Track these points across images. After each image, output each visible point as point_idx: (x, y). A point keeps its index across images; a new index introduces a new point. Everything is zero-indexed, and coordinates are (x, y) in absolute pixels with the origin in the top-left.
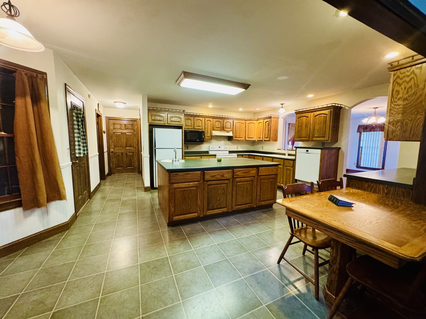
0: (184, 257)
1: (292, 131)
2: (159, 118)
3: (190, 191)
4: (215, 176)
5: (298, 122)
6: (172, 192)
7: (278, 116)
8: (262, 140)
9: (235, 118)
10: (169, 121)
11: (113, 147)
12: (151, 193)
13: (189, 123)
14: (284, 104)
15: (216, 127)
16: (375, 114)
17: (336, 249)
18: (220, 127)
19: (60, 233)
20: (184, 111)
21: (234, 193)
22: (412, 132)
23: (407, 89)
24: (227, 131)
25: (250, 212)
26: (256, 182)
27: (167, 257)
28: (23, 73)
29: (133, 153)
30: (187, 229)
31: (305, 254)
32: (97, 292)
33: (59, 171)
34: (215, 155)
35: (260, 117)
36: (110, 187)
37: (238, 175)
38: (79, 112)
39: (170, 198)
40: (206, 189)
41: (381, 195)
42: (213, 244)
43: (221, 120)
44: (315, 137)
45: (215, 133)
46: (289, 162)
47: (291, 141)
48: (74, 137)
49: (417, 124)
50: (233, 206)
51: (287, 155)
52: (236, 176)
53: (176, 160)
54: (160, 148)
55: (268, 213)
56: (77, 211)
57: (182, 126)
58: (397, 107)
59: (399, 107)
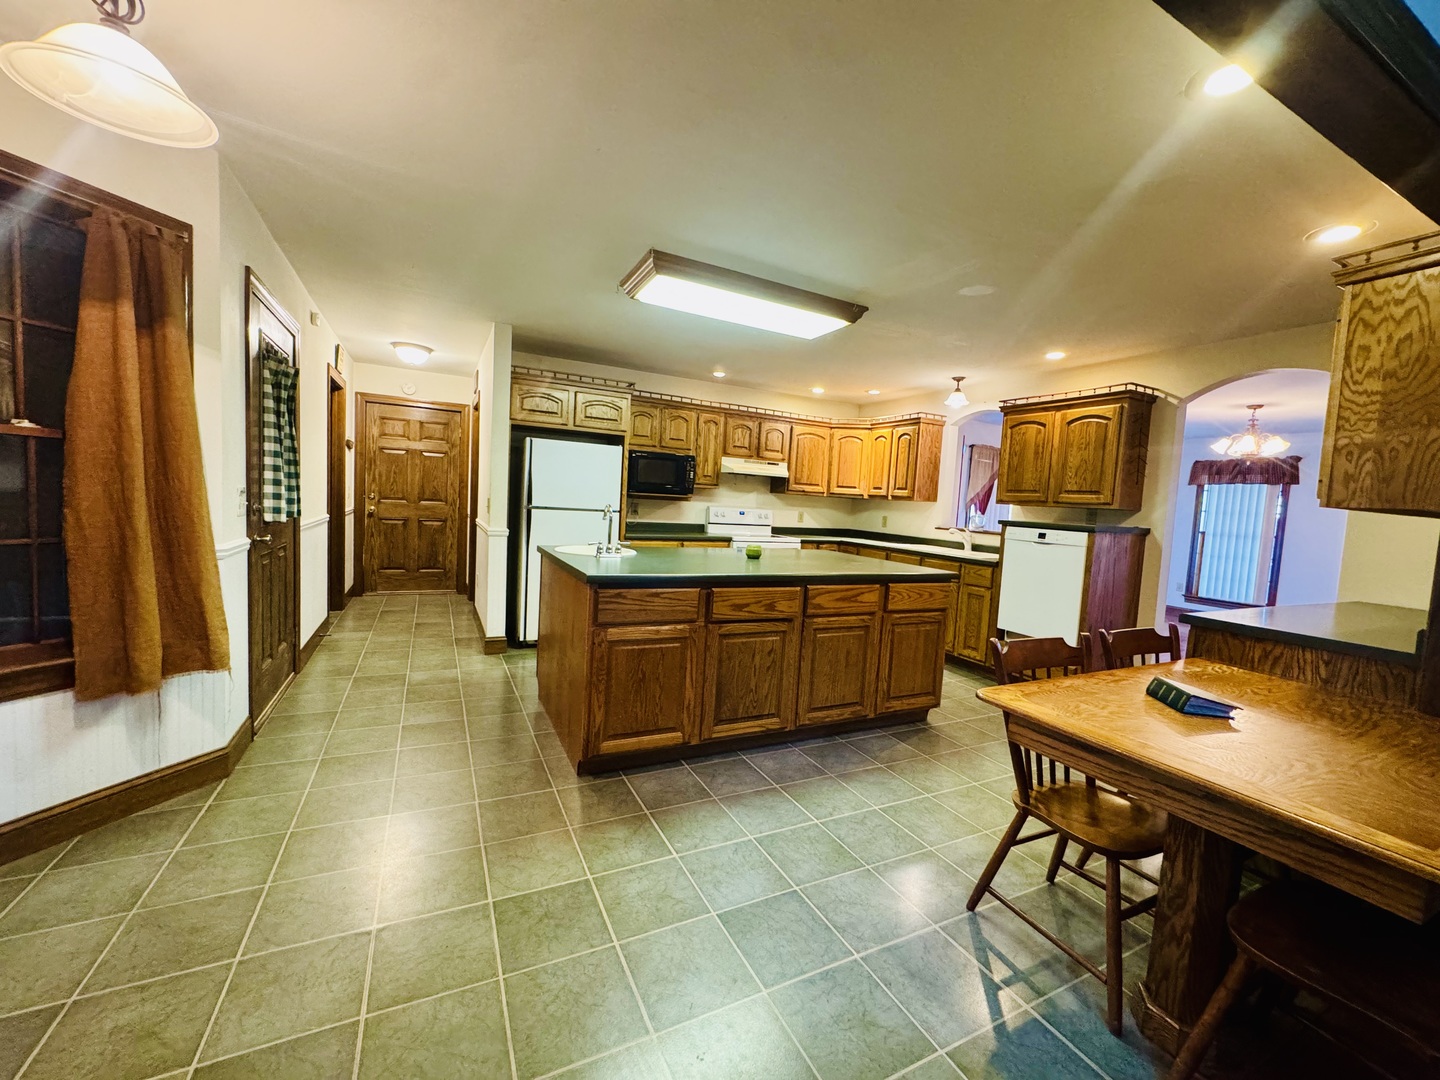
0: (645, 882)
1: (981, 469)
2: (547, 405)
3: (659, 654)
4: (747, 605)
5: (1011, 441)
6: (602, 656)
7: (942, 416)
8: (885, 494)
9: (797, 417)
10: (580, 416)
11: (377, 499)
12: (508, 659)
13: (645, 426)
14: (963, 378)
15: (735, 446)
16: (1253, 426)
17: (1185, 860)
18: (747, 445)
19: (195, 789)
20: (631, 384)
21: (806, 667)
22: (1413, 479)
23: (1395, 342)
24: (770, 459)
25: (854, 734)
26: (877, 632)
27: (587, 880)
28: (115, 220)
29: (445, 521)
30: (643, 785)
31: (1056, 880)
32: (352, 1000)
33: (210, 565)
34: (728, 540)
35: (880, 419)
36: (360, 635)
37: (819, 606)
38: (283, 367)
39: (592, 677)
40: (715, 651)
41: (1308, 686)
42: (742, 839)
43: (750, 424)
44: (1068, 492)
45: (732, 464)
46: (980, 570)
47: (975, 505)
48: (261, 453)
49: (1428, 458)
50: (800, 711)
51: (968, 547)
52: (815, 608)
53: (610, 546)
54: (546, 508)
55: (915, 739)
56: (255, 713)
57: (623, 437)
58: (1362, 399)
59: (1368, 400)
